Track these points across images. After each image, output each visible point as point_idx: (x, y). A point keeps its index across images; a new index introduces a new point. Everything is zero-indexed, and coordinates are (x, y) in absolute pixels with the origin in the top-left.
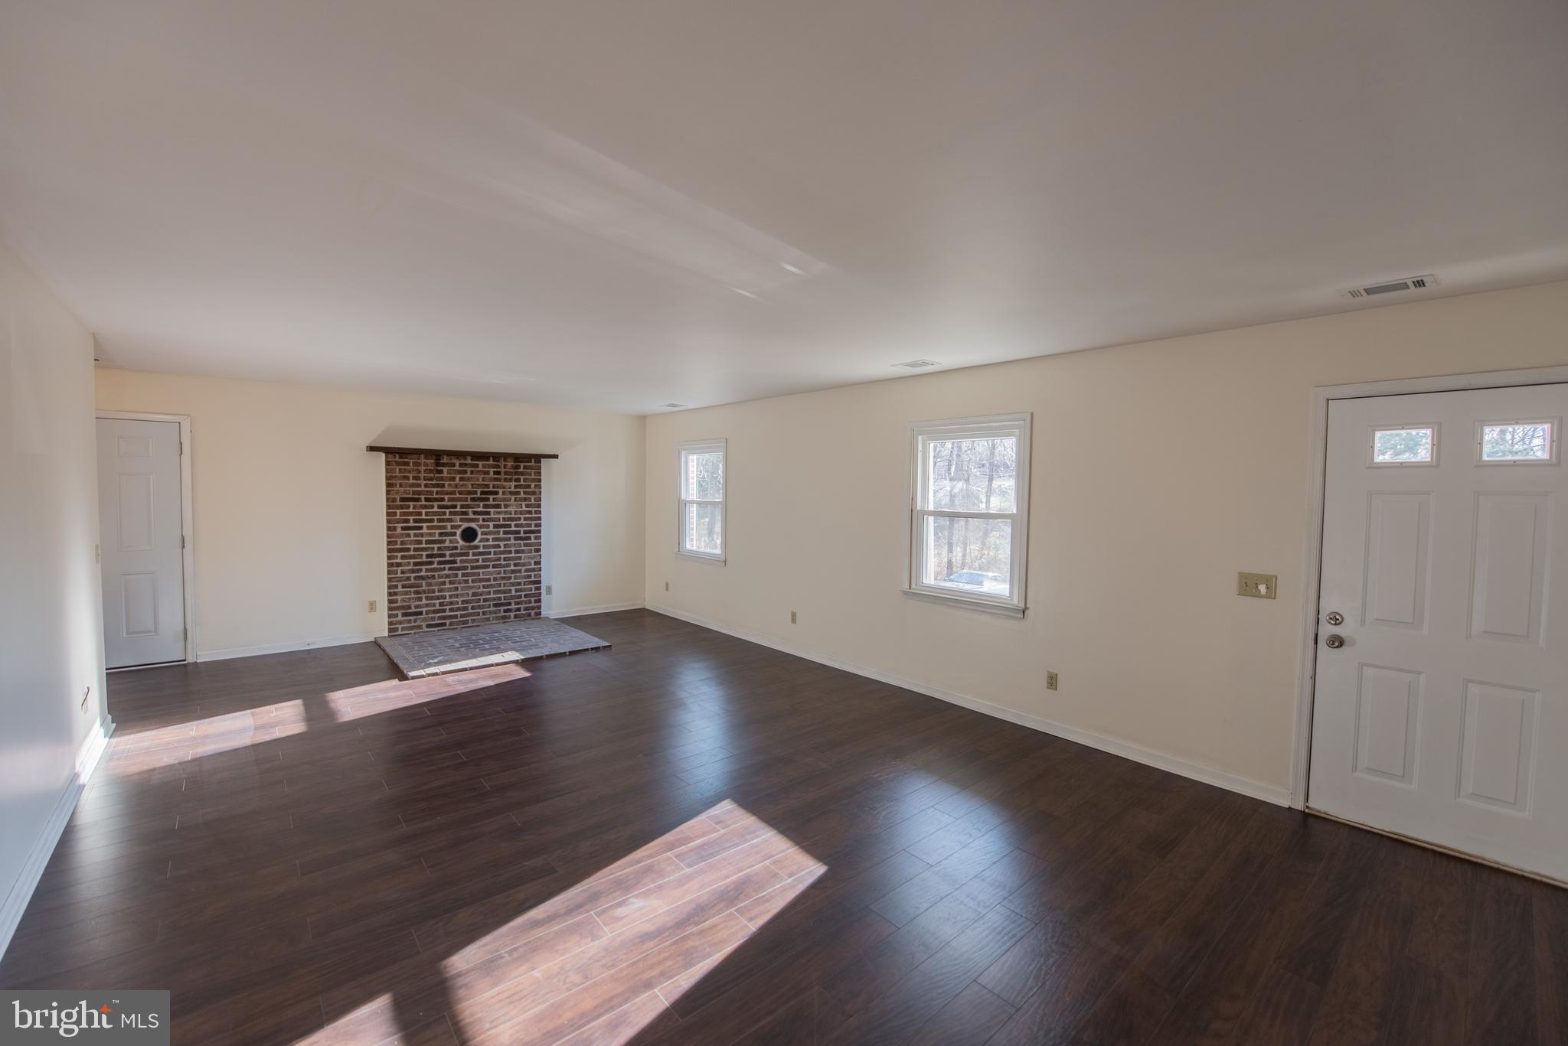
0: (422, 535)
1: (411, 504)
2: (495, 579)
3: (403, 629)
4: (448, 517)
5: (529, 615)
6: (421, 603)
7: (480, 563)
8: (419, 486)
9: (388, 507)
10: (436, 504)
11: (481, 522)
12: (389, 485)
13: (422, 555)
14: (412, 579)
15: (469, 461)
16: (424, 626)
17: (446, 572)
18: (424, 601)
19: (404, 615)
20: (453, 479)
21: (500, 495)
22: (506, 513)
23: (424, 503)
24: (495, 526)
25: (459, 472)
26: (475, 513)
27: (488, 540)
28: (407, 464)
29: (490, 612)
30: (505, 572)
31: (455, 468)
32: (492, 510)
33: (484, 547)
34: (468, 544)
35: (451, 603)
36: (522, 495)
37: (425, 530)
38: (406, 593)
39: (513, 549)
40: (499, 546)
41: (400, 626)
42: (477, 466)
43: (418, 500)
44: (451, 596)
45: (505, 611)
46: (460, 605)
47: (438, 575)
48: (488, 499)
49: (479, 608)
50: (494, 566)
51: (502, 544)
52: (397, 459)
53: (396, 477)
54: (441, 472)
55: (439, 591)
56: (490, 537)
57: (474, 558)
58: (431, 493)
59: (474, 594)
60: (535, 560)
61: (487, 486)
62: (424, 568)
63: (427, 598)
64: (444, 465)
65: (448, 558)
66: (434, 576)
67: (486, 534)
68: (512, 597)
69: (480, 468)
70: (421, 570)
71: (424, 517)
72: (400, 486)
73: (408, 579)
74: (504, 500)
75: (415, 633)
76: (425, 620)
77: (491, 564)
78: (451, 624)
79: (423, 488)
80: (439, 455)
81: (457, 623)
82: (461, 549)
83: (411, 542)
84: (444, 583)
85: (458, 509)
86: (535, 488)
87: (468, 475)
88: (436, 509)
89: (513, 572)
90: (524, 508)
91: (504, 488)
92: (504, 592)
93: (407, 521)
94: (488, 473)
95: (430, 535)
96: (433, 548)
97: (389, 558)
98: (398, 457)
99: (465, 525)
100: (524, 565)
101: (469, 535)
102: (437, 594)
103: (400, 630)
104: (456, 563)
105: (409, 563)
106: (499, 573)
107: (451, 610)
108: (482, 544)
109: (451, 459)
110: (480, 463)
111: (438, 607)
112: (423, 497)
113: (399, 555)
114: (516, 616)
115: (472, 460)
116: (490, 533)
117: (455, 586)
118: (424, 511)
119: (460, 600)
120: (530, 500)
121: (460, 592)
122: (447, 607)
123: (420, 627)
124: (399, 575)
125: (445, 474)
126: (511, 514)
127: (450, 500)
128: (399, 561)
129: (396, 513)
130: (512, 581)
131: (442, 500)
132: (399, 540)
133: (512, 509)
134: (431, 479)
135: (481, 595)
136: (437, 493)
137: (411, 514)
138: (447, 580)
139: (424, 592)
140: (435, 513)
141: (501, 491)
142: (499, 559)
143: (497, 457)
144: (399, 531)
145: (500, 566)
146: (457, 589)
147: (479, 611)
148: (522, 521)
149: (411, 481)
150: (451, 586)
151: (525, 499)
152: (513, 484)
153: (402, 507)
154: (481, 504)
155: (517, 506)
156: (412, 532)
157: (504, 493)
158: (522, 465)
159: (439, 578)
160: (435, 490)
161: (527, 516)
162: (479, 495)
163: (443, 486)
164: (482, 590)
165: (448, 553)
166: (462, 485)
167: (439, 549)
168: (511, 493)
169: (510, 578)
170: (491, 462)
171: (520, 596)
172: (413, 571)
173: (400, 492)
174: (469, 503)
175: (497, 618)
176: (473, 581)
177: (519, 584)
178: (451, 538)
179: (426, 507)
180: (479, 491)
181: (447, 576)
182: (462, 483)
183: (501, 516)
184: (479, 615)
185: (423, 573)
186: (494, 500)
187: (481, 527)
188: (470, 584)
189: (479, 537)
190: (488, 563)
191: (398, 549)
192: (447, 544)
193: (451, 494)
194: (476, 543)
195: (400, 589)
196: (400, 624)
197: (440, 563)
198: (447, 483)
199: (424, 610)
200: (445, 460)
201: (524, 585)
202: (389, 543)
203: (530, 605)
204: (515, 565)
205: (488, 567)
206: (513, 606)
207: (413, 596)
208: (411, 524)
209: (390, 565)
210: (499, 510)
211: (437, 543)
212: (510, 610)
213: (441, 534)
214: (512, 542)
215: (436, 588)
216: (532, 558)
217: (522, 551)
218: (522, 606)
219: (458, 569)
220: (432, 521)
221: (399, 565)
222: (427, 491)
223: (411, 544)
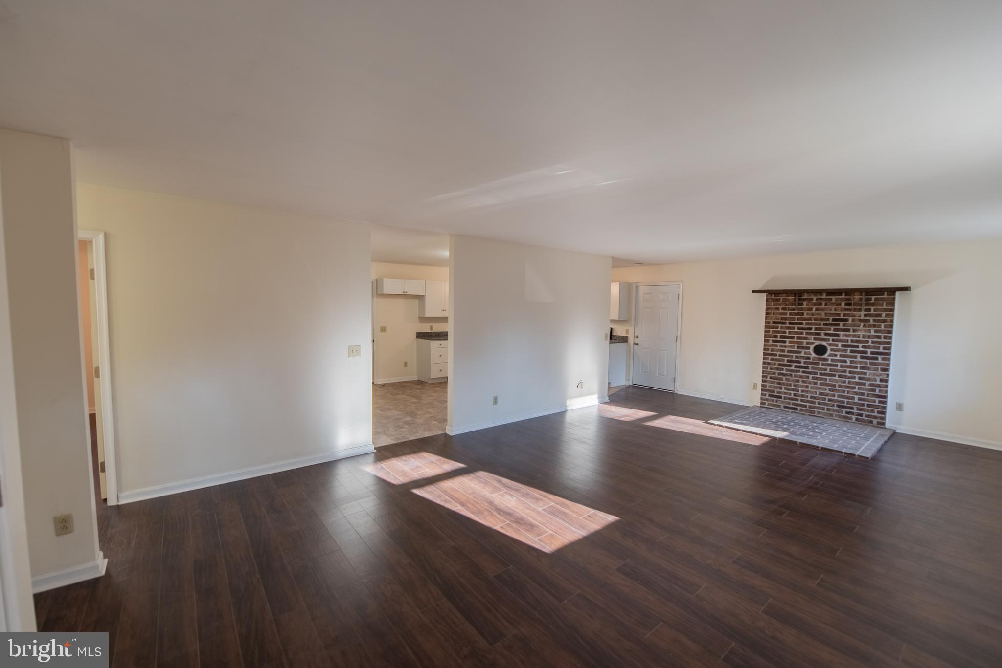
0: (785, 347)
1: (780, 326)
2: (840, 386)
3: (768, 404)
4: (804, 336)
5: (871, 422)
6: (781, 391)
7: (828, 371)
8: (786, 314)
9: (766, 327)
10: (796, 326)
11: (831, 342)
12: (767, 314)
13: (784, 360)
14: (777, 374)
15: (824, 296)
16: (782, 406)
17: (800, 374)
18: (783, 390)
19: (770, 396)
20: (811, 309)
21: (850, 322)
22: (854, 336)
23: (788, 325)
24: (843, 346)
25: (815, 304)
26: (826, 334)
27: (836, 355)
28: (778, 300)
29: (834, 410)
30: (849, 382)
31: (813, 302)
32: (841, 333)
33: (832, 360)
34: (818, 356)
35: (803, 396)
36: (872, 323)
37: (787, 344)
38: (772, 382)
39: (859, 365)
40: (845, 362)
41: (767, 402)
42: (831, 299)
43: (784, 323)
44: (803, 391)
45: (847, 413)
46: (809, 399)
47: (795, 375)
48: (838, 325)
49: (825, 405)
50: (840, 376)
51: (848, 360)
52: (773, 297)
53: (771, 308)
54: (802, 304)
55: (794, 386)
56: (838, 354)
57: (823, 367)
58: (794, 319)
59: (821, 394)
60: (881, 377)
61: (839, 315)
62: (785, 368)
63: (786, 389)
64: (804, 300)
65: (802, 364)
66: (791, 375)
67: (834, 351)
68: (855, 403)
69: (833, 301)
70: (783, 369)
71: (787, 335)
72: (773, 314)
73: (774, 373)
74: (854, 325)
75: (776, 409)
76: (783, 402)
77: (837, 374)
78: (801, 410)
79: (788, 316)
80: (801, 293)
81: (806, 411)
82: (813, 360)
83: (778, 350)
84: (798, 381)
85: (813, 331)
86: (885, 317)
87: (823, 306)
88: (796, 330)
89: (857, 383)
90: (873, 333)
91: (854, 316)
92: (848, 398)
93: (776, 337)
94: (840, 304)
95: (791, 347)
96: (792, 356)
97: (764, 358)
98: (774, 295)
99: (817, 343)
100: (869, 380)
101: (820, 350)
102: (793, 387)
103: (766, 404)
104: (809, 369)
105: (775, 363)
106: (844, 382)
107: (802, 401)
108: (830, 358)
109: (809, 296)
110: (834, 298)
111: (792, 396)
112: (787, 321)
113: (770, 357)
114: (857, 420)
115: (826, 295)
116: (838, 350)
117: (806, 384)
118: (787, 331)
119: (809, 395)
120: (879, 326)
121: (809, 389)
122: (800, 398)
123: (779, 406)
124: (769, 370)
125: (805, 306)
126: (859, 337)
127: (807, 324)
128: (769, 361)
129: (769, 331)
130: (856, 390)
131: (802, 324)
132: (770, 348)
133: (861, 333)
134: (794, 310)
135: (827, 395)
136: (798, 319)
137: (779, 332)
138: (801, 379)
139: (784, 384)
140: (795, 333)
141: (851, 319)
142: (845, 371)
143: (849, 292)
144: (771, 342)
145: (845, 377)
146: (807, 387)
147: (824, 406)
148: (870, 344)
149: (781, 311)
150: (804, 384)
151: (874, 326)
152: (863, 313)
153: (773, 328)
154: (832, 328)
155: (865, 331)
156: (779, 344)
157: (853, 320)
158: (873, 297)
159: (795, 377)
160: (796, 317)
161: (876, 340)
162: (830, 321)
163: (803, 314)
164: (828, 392)
165: (803, 361)
166: (818, 314)
167: (796, 357)
168: (860, 320)
169: (854, 388)
170: (843, 296)
171: (863, 405)
172: (777, 369)
173: (773, 318)
174: (822, 326)
175: (840, 417)
176: (821, 384)
177: (863, 394)
178: (806, 350)
179: (789, 328)
180: (831, 318)
181: (801, 377)
182: (817, 312)
183: (850, 339)
184: (824, 410)
185: (784, 372)
186: (844, 325)
187: (830, 345)
188: (818, 385)
189: (829, 352)
190: (835, 373)
191: (769, 353)
192: (802, 354)
193: (808, 320)
194: (825, 356)
195: (768, 379)
196: (767, 401)
197: (796, 367)
198: (805, 313)
199: (783, 396)
200: (806, 296)
201: (868, 396)
202: (765, 349)
203: (873, 414)
204: (860, 378)
205: (834, 376)
206: (855, 411)
207: (776, 385)
208: (779, 339)
209: (764, 363)
210: (848, 333)
211: (795, 353)
212: (852, 414)
213: (798, 347)
214: (859, 359)
215: (792, 383)
216: (879, 376)
217: (868, 369)
218: (865, 413)
219: (810, 373)
220: (793, 338)
221: (769, 364)
222: (791, 318)
223: (778, 351)
